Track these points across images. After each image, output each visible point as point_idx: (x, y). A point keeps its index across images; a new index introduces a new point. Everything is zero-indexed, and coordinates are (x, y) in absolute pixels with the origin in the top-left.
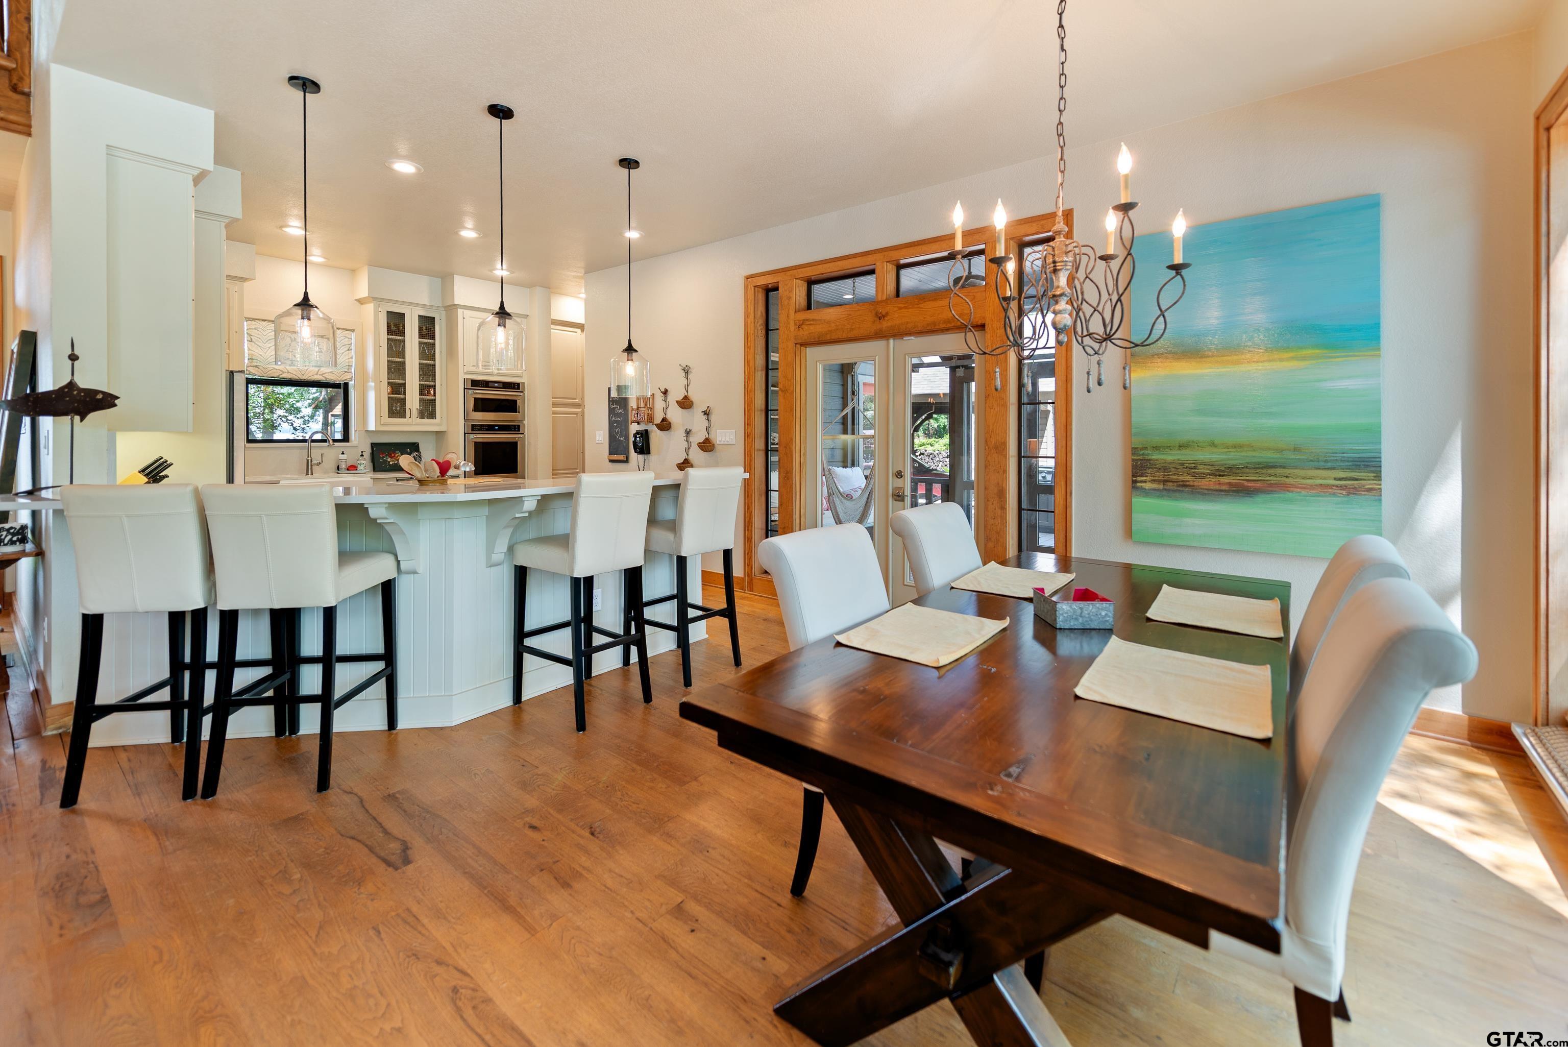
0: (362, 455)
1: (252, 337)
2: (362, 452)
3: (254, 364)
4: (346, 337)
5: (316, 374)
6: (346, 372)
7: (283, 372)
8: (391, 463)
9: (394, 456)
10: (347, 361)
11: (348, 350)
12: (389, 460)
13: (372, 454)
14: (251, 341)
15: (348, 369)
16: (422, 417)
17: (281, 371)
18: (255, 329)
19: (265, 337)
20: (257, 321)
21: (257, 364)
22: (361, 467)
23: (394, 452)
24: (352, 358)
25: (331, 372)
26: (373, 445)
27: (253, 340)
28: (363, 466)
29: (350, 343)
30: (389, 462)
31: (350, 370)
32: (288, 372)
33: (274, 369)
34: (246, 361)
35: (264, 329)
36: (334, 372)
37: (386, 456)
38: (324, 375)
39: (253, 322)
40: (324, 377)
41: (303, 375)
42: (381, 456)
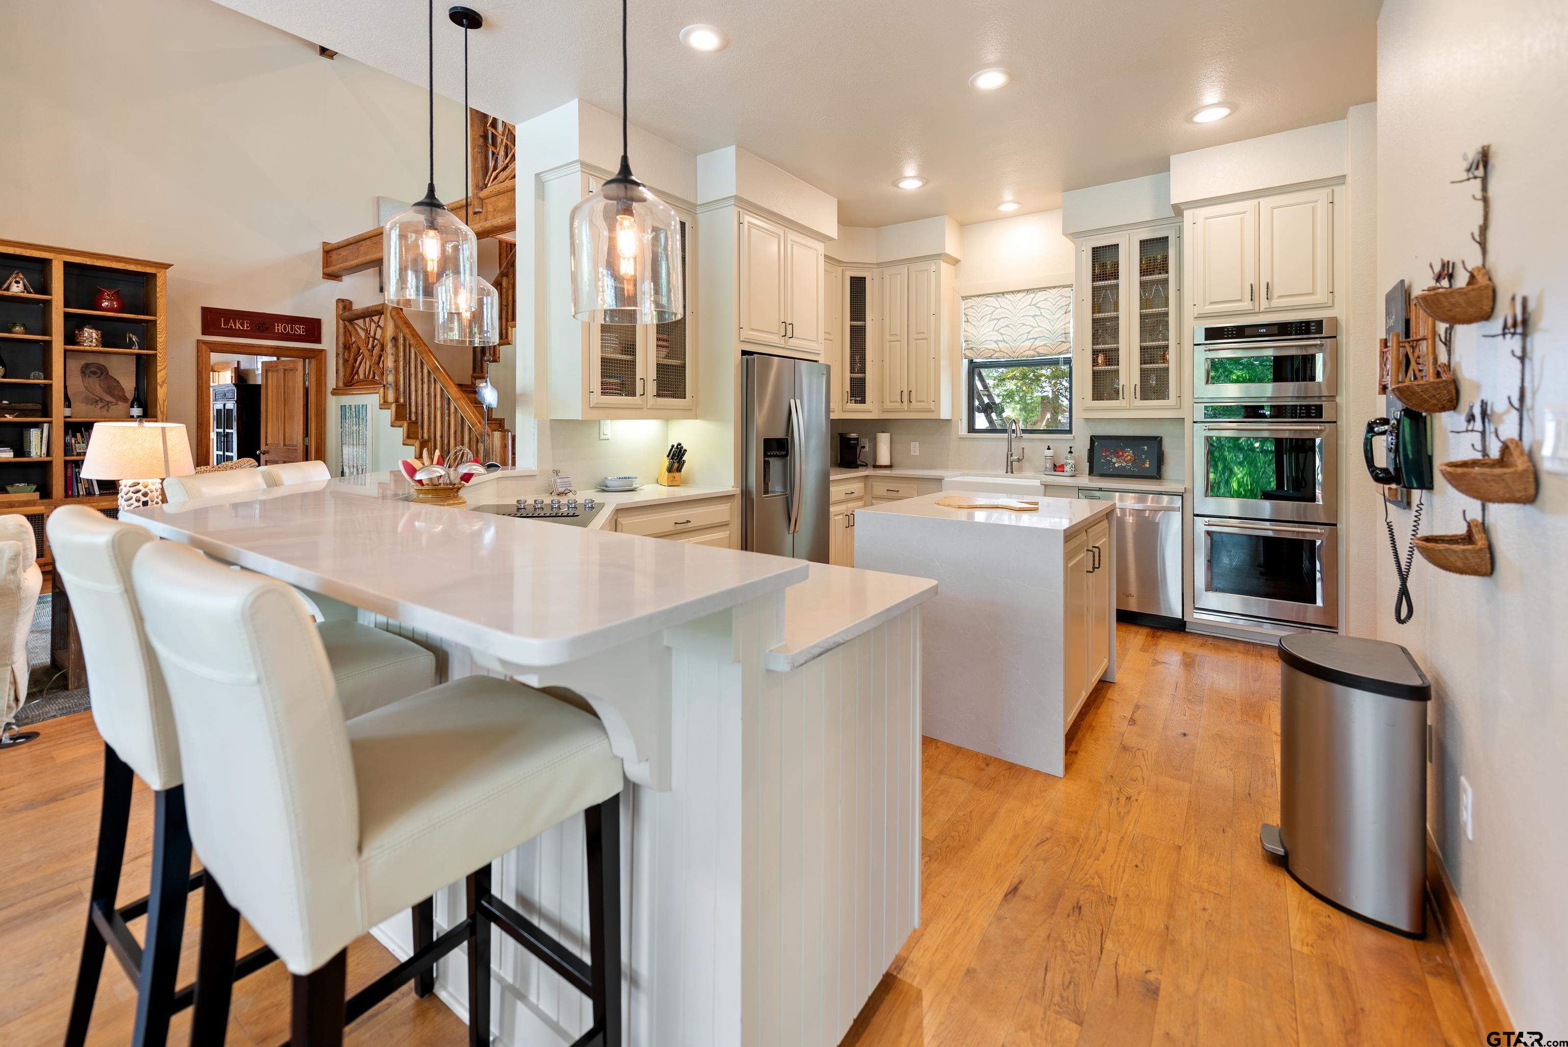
0: (1071, 452)
1: (968, 317)
2: (1071, 448)
3: (970, 346)
4: (1063, 296)
5: (1029, 350)
6: (1063, 342)
7: (996, 352)
8: (1116, 465)
9: (1123, 455)
10: (1063, 327)
11: (1066, 313)
12: (1114, 460)
13: (1091, 451)
14: (967, 321)
15: (1066, 338)
16: (1142, 398)
17: (994, 350)
18: (971, 307)
19: (979, 315)
20: (973, 298)
21: (972, 346)
22: (1067, 468)
23: (1123, 451)
24: (1069, 322)
25: (1045, 345)
26: (1093, 439)
27: (969, 320)
28: (1069, 466)
29: (1067, 303)
30: (1114, 463)
31: (1068, 339)
32: (1000, 351)
33: (986, 349)
34: (964, 345)
35: (978, 306)
36: (1048, 345)
37: (1111, 454)
38: (1037, 350)
39: (969, 300)
40: (1036, 352)
41: (1014, 352)
42: (1104, 454)
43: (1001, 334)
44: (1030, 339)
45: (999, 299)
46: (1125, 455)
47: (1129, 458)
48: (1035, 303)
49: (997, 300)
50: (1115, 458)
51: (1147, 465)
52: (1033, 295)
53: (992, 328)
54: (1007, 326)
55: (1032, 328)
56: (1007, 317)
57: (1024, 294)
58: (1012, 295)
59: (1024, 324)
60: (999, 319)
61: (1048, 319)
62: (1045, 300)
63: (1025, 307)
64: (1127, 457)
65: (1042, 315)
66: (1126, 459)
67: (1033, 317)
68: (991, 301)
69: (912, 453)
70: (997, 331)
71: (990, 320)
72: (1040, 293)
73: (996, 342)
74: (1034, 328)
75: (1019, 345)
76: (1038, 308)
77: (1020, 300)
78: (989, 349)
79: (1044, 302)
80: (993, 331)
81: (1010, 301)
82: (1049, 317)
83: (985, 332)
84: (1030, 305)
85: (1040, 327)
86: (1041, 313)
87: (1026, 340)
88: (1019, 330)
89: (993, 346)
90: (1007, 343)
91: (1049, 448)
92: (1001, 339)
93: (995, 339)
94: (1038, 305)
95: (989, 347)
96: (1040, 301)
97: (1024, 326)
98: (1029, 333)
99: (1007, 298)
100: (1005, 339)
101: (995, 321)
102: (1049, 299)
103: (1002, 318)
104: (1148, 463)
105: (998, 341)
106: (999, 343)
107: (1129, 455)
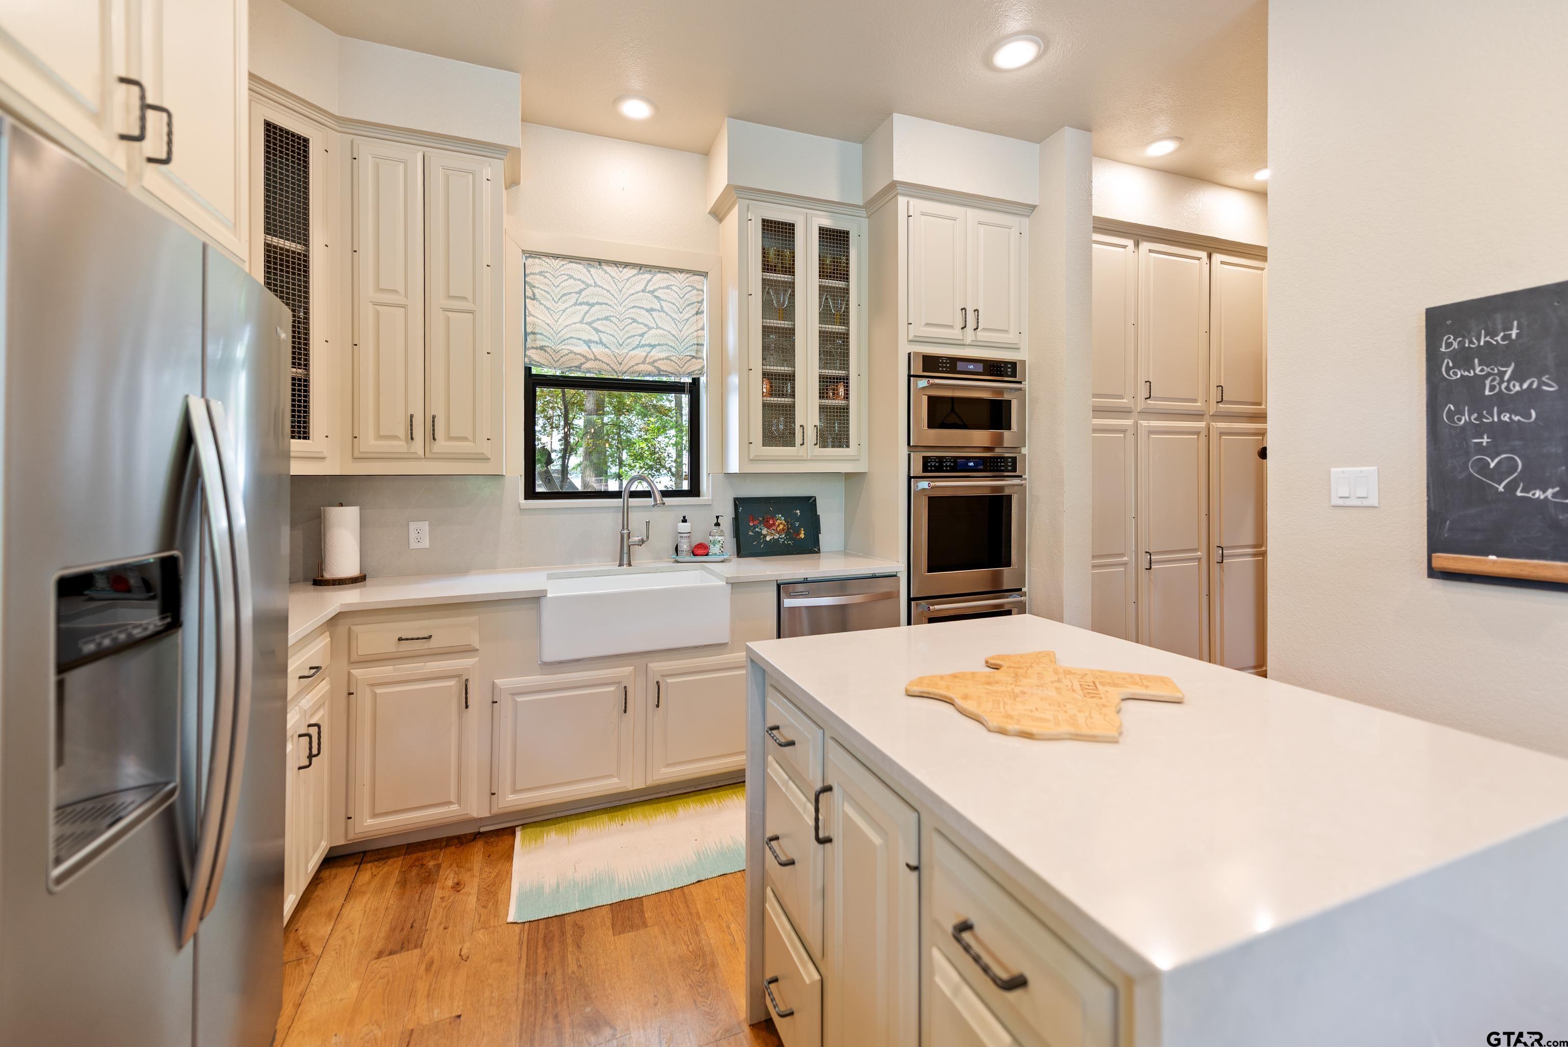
0: (717, 524)
1: (535, 290)
2: (717, 517)
3: (539, 343)
4: (694, 288)
5: (643, 363)
6: (693, 357)
7: (588, 360)
8: (768, 538)
9: (774, 524)
10: (695, 334)
11: (697, 313)
12: (764, 532)
13: (736, 520)
14: (533, 298)
15: (697, 351)
16: (824, 445)
17: (584, 356)
18: (541, 273)
19: (555, 289)
20: (545, 259)
21: (544, 344)
22: (714, 549)
23: (773, 517)
24: (702, 329)
25: (667, 358)
26: (738, 502)
27: (538, 296)
28: (718, 546)
29: (700, 299)
30: (765, 536)
31: (700, 354)
32: (596, 359)
33: (571, 352)
34: (527, 339)
35: (556, 274)
36: (673, 358)
37: (760, 523)
38: (656, 364)
39: (537, 260)
40: (655, 367)
41: (621, 364)
42: (751, 524)
43: (596, 330)
44: (643, 346)
45: (592, 270)
46: (777, 524)
47: (781, 526)
48: (651, 289)
49: (589, 271)
50: (766, 529)
51: (802, 536)
52: (648, 276)
53: (578, 319)
54: (606, 318)
55: (646, 329)
56: (606, 304)
57: (635, 271)
58: (616, 268)
59: (635, 321)
60: (592, 305)
61: (673, 319)
62: (668, 287)
63: (637, 293)
64: (778, 526)
65: (663, 311)
66: (779, 529)
67: (647, 311)
68: (578, 270)
69: (414, 545)
70: (589, 324)
71: (575, 304)
72: (659, 276)
73: (588, 343)
74: (650, 328)
75: (627, 354)
76: (657, 298)
77: (628, 280)
78: (576, 354)
79: (666, 290)
80: (581, 322)
81: (612, 277)
82: (674, 316)
83: (569, 322)
84: (643, 291)
85: (661, 328)
86: (662, 307)
87: (638, 346)
88: (627, 328)
89: (582, 349)
90: (606, 347)
91: (684, 520)
92: (596, 339)
93: (586, 337)
94: (656, 294)
95: (576, 349)
96: (660, 288)
97: (635, 324)
98: (642, 335)
99: (606, 272)
100: (604, 340)
101: (586, 308)
102: (674, 288)
103: (598, 303)
104: (803, 532)
105: (591, 341)
106: (592, 345)
107: (781, 523)
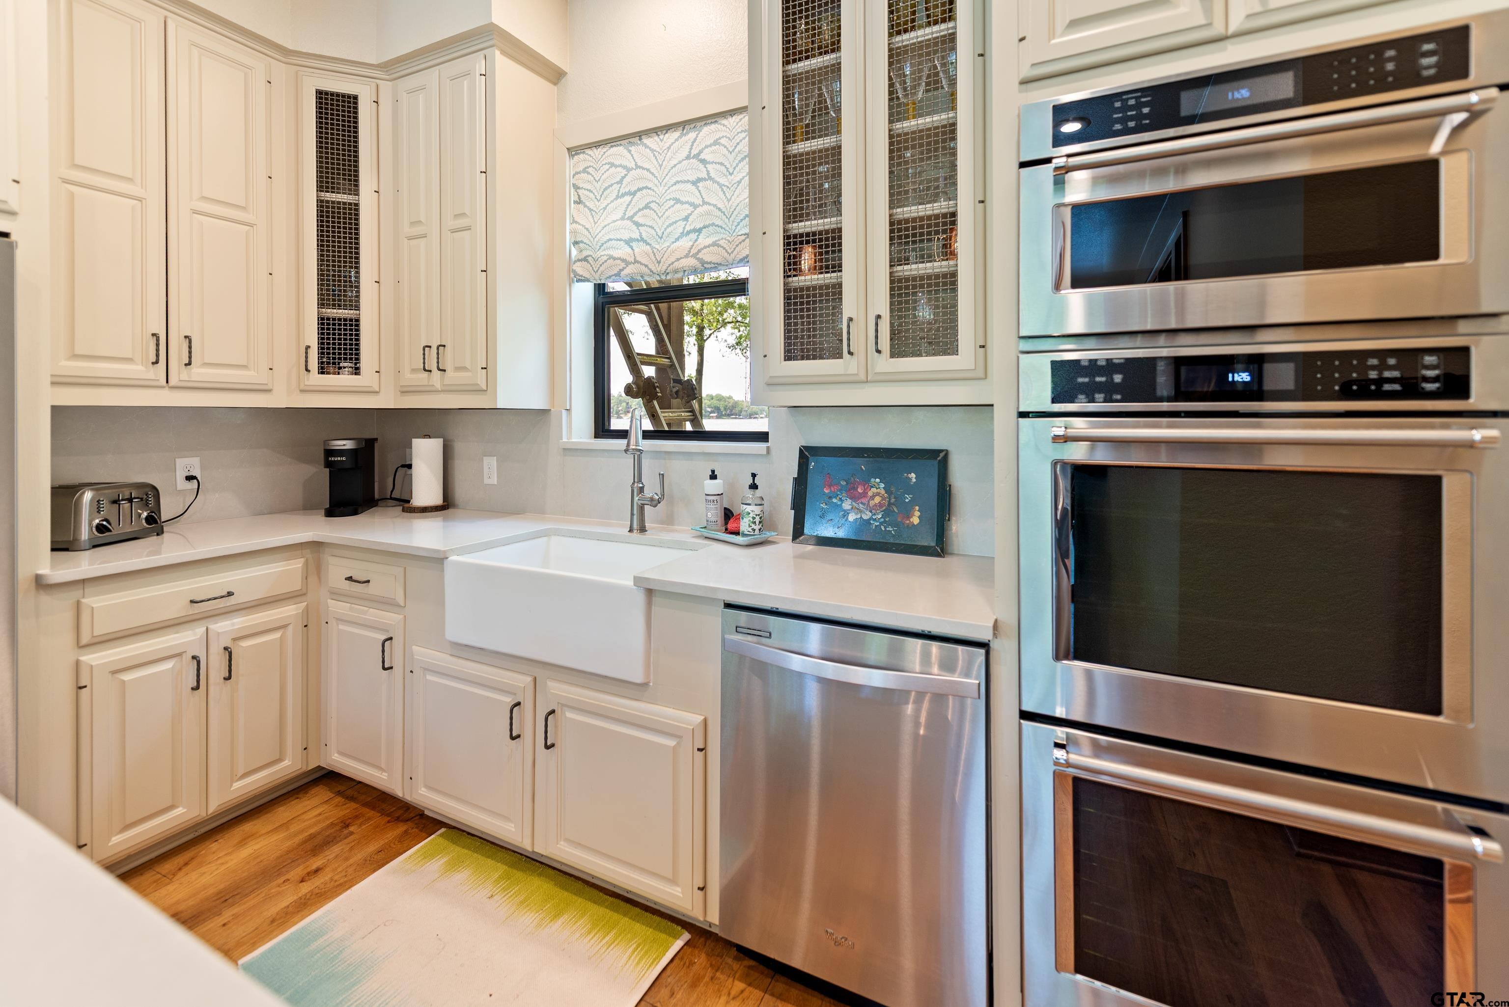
0: (756, 485)
1: (581, 192)
3: (585, 253)
5: (687, 256)
7: (627, 263)
8: (851, 519)
9: (865, 494)
12: (847, 506)
13: (801, 483)
14: (579, 202)
17: (623, 260)
18: (585, 171)
19: (598, 185)
20: (589, 151)
21: (587, 252)
22: (743, 524)
23: (865, 483)
25: (715, 244)
26: (806, 454)
27: (581, 198)
28: (755, 515)
30: (847, 513)
32: (636, 262)
33: (611, 257)
34: (574, 252)
35: (597, 166)
36: (721, 243)
37: (840, 490)
38: (700, 256)
39: (581, 156)
40: (698, 259)
41: (659, 262)
42: (826, 491)
43: (638, 224)
44: (689, 233)
45: (633, 149)
46: (870, 494)
47: (877, 500)
48: (696, 152)
49: (630, 151)
50: (849, 501)
51: (915, 520)
52: (692, 135)
53: (619, 215)
54: (647, 207)
55: (691, 209)
56: (646, 188)
57: (677, 134)
58: (656, 138)
59: (677, 201)
60: (634, 194)
61: (721, 185)
62: (716, 143)
63: (680, 162)
64: (873, 498)
65: (710, 178)
66: (872, 503)
67: (695, 183)
68: (618, 153)
69: (487, 481)
70: (631, 218)
71: (618, 197)
72: (706, 129)
73: (628, 242)
74: (695, 206)
75: (669, 247)
76: (703, 162)
77: (669, 148)
78: (615, 259)
79: (714, 148)
80: (622, 219)
81: (653, 151)
82: (723, 181)
83: (609, 220)
84: (688, 157)
85: (709, 204)
86: (708, 172)
87: (683, 234)
88: (667, 214)
89: (623, 251)
90: (648, 244)
91: (713, 476)
92: (636, 236)
93: (626, 237)
94: (702, 156)
95: (616, 253)
96: (707, 147)
97: (679, 205)
98: (686, 219)
99: (647, 147)
100: (644, 236)
101: (628, 198)
102: (723, 141)
103: (640, 189)
104: (917, 514)
105: (632, 240)
106: (634, 244)
107: (878, 494)
